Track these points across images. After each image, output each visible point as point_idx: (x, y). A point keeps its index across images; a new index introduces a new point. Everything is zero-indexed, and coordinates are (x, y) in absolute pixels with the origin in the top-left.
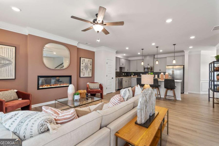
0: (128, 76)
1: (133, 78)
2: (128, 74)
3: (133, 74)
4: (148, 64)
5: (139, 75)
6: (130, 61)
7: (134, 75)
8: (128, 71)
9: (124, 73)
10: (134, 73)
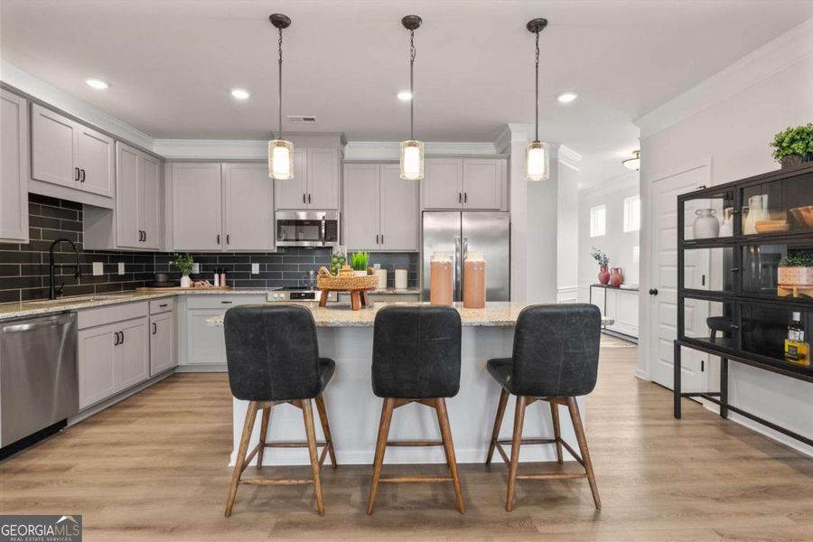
0: (148, 285)
1: (192, 302)
2: (151, 268)
3: (196, 269)
4: (307, 199)
5: (236, 276)
6: (162, 161)
7: (206, 275)
8: (150, 245)
9: (110, 258)
10: (197, 257)
